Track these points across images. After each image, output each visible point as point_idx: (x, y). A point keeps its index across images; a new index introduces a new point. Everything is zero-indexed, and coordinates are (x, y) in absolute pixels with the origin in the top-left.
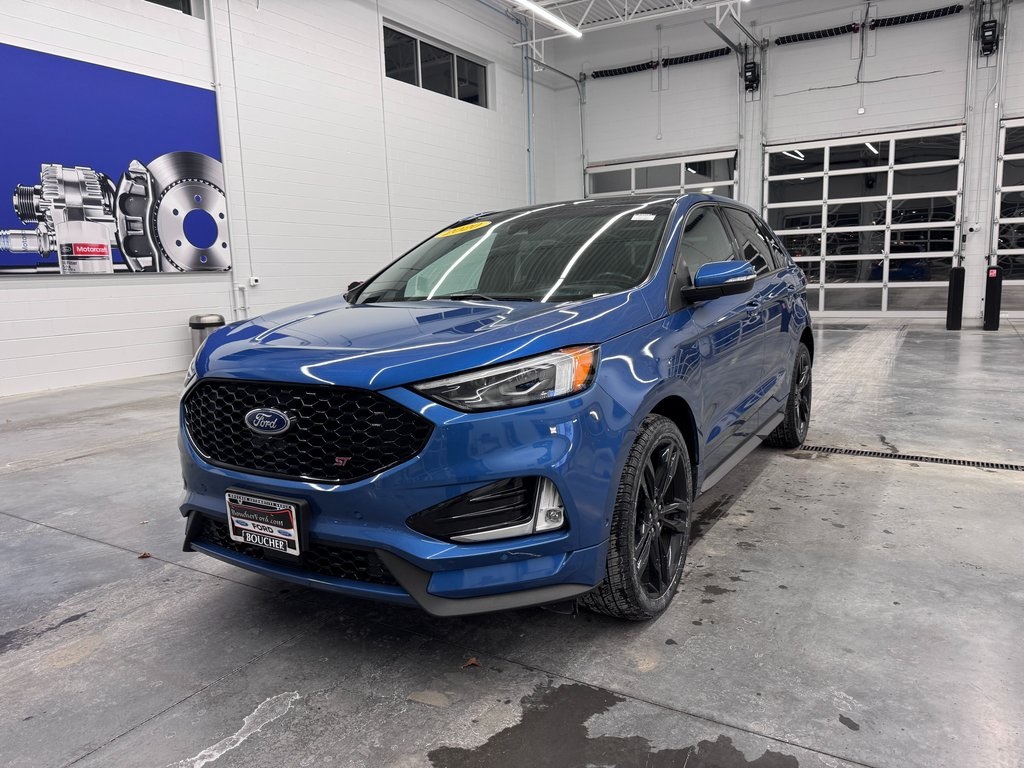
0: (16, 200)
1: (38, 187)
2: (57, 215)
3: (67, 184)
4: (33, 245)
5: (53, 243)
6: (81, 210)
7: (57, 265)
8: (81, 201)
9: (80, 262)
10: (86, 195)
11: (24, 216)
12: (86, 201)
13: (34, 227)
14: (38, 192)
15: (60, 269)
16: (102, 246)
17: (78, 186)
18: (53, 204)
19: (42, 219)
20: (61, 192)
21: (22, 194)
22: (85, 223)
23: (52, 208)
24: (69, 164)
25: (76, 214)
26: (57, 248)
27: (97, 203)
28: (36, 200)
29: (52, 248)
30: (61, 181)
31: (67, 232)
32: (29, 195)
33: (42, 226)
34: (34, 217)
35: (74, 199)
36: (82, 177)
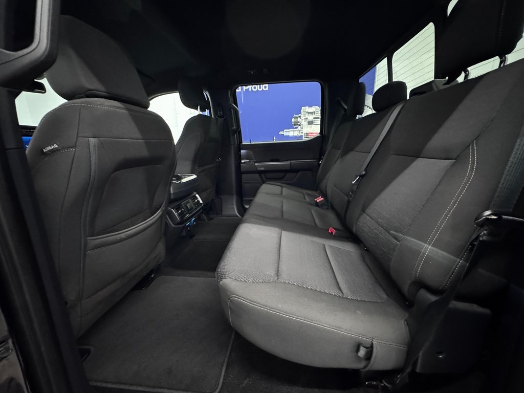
1: (300, 115)
2: (304, 123)
6: (312, 121)
11: (295, 125)
12: (315, 118)
13: (297, 128)
14: (300, 117)
18: (304, 120)
20: (307, 116)
22: (313, 125)
23: (303, 122)
24: (310, 106)
26: (303, 134)
29: (302, 134)
30: (307, 112)
32: (297, 118)
33: (299, 127)
35: (311, 118)
36: (314, 110)
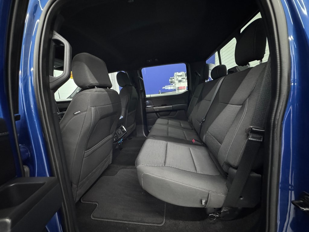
0: (170, 80)
3: (179, 76)
4: (172, 88)
5: (175, 87)
7: (176, 91)
8: (181, 78)
9: (180, 90)
10: (182, 77)
15: (176, 92)
16: (184, 87)
17: (181, 76)
19: (174, 83)
21: (171, 79)
25: (180, 81)
27: (184, 78)
28: (173, 80)
31: (178, 85)
34: (172, 83)
